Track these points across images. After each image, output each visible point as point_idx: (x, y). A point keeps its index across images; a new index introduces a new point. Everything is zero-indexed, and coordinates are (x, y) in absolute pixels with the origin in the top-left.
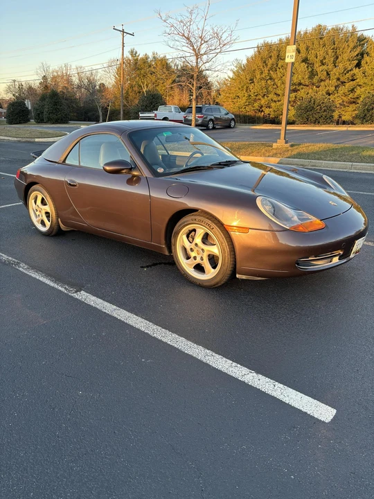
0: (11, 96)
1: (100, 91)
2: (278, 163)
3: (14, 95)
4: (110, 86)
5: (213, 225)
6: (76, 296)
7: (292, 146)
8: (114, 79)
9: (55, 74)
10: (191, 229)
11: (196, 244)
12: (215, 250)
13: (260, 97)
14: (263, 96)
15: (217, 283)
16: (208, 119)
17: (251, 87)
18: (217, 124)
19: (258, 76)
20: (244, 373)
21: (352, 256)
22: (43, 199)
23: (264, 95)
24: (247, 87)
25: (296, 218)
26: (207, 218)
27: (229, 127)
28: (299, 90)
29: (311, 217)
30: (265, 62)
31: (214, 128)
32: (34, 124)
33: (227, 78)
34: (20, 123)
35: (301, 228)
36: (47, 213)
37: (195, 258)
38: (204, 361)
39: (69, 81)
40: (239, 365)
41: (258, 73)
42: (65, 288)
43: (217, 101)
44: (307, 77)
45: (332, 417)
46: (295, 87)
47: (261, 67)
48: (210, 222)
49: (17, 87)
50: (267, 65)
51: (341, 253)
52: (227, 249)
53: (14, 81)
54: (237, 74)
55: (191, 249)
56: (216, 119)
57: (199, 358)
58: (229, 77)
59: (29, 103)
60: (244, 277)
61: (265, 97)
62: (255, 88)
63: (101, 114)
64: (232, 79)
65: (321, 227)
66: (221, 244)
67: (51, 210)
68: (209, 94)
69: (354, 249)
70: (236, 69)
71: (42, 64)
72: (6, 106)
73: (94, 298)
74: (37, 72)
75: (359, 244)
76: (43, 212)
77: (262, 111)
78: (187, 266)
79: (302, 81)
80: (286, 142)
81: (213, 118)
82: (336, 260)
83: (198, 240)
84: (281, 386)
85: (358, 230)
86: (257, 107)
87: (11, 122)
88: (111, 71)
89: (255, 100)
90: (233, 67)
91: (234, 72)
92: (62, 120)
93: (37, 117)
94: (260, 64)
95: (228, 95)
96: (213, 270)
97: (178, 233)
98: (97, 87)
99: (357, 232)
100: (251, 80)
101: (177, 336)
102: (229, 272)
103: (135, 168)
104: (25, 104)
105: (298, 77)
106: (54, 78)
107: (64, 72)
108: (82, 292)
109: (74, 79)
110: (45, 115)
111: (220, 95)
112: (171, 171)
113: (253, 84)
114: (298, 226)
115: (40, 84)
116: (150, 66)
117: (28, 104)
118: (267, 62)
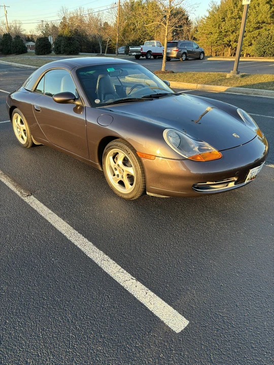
0: (41, 33)
1: (104, 29)
2: (225, 91)
3: (42, 32)
4: (112, 25)
5: (130, 151)
6: (26, 200)
7: (243, 76)
8: (115, 19)
9: (72, 15)
10: (115, 152)
11: (118, 165)
12: (131, 171)
13: (230, 33)
14: (232, 33)
15: (133, 197)
16: (182, 52)
17: (223, 25)
18: (190, 56)
19: (229, 16)
20: (126, 278)
21: (246, 181)
22: (21, 120)
23: (233, 31)
24: (219, 25)
25: (196, 149)
26: (126, 145)
27: (199, 59)
28: (262, 28)
29: (210, 148)
30: (236, 4)
31: (186, 59)
32: (54, 55)
33: (204, 17)
34: (44, 54)
35: (199, 158)
36: (24, 130)
37: (118, 176)
38: (99, 265)
39: (81, 21)
40: (125, 271)
41: (229, 13)
42: (21, 192)
43: (194, 36)
44: (269, 16)
45: (183, 328)
46: (259, 25)
47: (233, 8)
48: (127, 148)
49: (44, 26)
50: (237, 6)
51: (236, 179)
52: (140, 171)
53: (42, 21)
54: (212, 14)
55: (115, 168)
56: (189, 52)
57: (96, 262)
58: (206, 17)
59: (52, 38)
60: (152, 195)
61: (234, 33)
62: (226, 26)
63: (101, 47)
64: (208, 18)
65: (217, 157)
66: (135, 166)
67: (26, 128)
68: (189, 31)
69: (249, 176)
70: (211, 10)
71: (63, 7)
72: (35, 40)
73: (38, 202)
74: (58, 14)
75: (253, 172)
76: (22, 130)
77: (230, 45)
78: (113, 182)
79: (265, 20)
80: (238, 73)
81: (186, 51)
82: (232, 185)
83: (120, 161)
84: (152, 294)
85: (256, 159)
86: (226, 42)
87: (38, 53)
88: (113, 12)
89: (225, 36)
90: (209, 8)
91: (210, 12)
92: (74, 52)
93: (56, 50)
94: (232, 5)
95: (203, 31)
96: (130, 186)
97: (106, 154)
98: (103, 25)
99: (256, 160)
100: (223, 18)
101: (87, 241)
102: (142, 190)
103: (77, 99)
104: (48, 40)
105: (261, 17)
106: (71, 19)
107: (79, 13)
108: (32, 197)
109: (85, 18)
110: (62, 48)
111: (197, 31)
112: (106, 102)
113: (224, 22)
114: (196, 156)
115: (61, 23)
116: (143, 8)
117: (51, 40)
118: (237, 3)
